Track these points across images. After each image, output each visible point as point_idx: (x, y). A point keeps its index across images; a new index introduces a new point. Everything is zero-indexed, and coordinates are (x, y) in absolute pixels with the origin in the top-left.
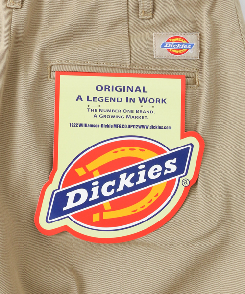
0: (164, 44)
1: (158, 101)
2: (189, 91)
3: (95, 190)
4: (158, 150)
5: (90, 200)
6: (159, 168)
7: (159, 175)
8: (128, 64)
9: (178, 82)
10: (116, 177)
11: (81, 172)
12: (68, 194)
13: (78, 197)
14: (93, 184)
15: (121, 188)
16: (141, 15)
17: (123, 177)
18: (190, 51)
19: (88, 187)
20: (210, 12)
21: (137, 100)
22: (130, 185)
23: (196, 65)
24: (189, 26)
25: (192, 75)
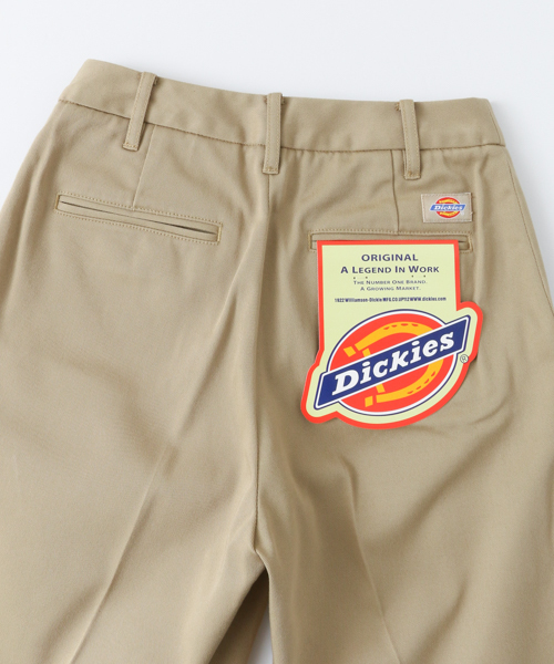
0: (433, 207)
1: (429, 269)
2: (463, 256)
3: (366, 371)
4: (433, 324)
5: (362, 382)
6: (435, 343)
7: (435, 351)
8: (396, 230)
9: (450, 248)
10: (388, 356)
11: (350, 352)
12: (337, 377)
13: (348, 379)
14: (364, 365)
15: (394, 368)
16: (407, 176)
17: (396, 355)
18: (462, 213)
19: (359, 368)
20: (481, 170)
21: (407, 270)
22: (404, 364)
23: (468, 228)
24: (459, 186)
25: (464, 239)
